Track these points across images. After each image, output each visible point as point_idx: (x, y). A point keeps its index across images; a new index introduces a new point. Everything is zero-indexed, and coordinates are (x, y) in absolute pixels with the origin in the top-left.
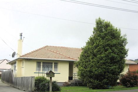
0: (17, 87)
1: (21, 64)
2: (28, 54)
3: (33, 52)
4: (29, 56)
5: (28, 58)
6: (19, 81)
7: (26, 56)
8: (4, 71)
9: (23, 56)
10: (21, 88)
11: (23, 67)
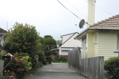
0: (84, 74)
1: (94, 38)
2: (104, 22)
3: (111, 19)
4: (105, 25)
5: (104, 28)
6: (86, 65)
7: (100, 25)
8: (71, 49)
9: (96, 25)
10: (87, 75)
11: (96, 42)
